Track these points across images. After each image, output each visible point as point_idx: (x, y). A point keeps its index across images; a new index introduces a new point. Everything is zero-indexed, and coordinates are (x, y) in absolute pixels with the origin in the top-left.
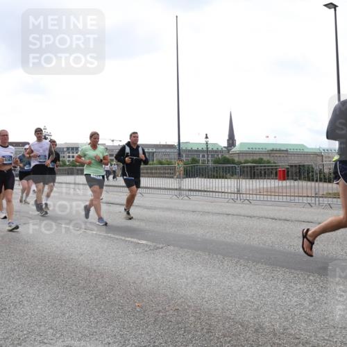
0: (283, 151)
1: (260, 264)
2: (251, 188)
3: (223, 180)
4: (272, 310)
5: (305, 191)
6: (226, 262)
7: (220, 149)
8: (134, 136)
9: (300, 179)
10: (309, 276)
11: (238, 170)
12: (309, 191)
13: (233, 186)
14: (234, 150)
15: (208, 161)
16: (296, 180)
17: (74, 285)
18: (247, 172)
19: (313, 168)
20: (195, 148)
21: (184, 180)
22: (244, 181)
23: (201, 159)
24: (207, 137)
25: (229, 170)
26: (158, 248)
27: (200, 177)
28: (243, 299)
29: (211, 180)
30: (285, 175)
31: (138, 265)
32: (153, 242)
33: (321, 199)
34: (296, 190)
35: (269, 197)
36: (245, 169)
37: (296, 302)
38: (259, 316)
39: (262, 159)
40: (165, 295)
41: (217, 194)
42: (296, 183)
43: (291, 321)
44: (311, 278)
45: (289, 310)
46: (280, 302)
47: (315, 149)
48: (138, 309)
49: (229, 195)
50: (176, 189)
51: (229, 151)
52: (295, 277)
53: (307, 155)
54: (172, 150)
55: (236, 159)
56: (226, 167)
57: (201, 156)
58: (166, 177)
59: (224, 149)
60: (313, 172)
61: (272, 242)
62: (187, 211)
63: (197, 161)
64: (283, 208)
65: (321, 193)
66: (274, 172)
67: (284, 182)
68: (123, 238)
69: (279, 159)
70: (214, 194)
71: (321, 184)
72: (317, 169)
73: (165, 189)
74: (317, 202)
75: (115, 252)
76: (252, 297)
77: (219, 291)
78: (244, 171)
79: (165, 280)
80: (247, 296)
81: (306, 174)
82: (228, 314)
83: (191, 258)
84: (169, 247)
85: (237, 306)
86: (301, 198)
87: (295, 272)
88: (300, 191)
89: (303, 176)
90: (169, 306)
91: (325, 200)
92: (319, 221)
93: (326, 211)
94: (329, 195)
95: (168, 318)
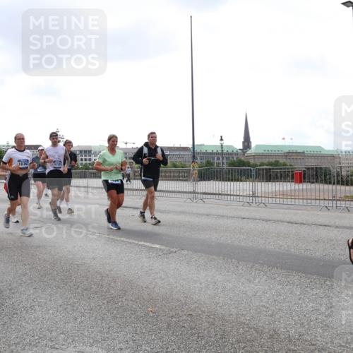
0: (299, 153)
1: (275, 269)
2: (267, 191)
3: (238, 183)
4: (287, 316)
5: (322, 194)
6: (240, 267)
7: (235, 151)
8: (152, 136)
9: (317, 182)
10: (325, 281)
11: (254, 173)
12: (326, 194)
13: (248, 188)
14: (250, 152)
15: (223, 163)
16: (313, 183)
17: (86, 290)
18: (263, 175)
19: (330, 171)
20: (209, 151)
21: (199, 183)
22: (259, 184)
23: (216, 161)
24: (222, 140)
25: (244, 173)
26: (172, 252)
27: (214, 180)
28: (257, 304)
29: (226, 183)
30: (302, 177)
31: (151, 270)
32: (166, 246)
33: (338, 202)
34: (313, 194)
35: (285, 200)
36: (261, 172)
37: (312, 307)
38: (274, 322)
39: (277, 162)
40: (179, 300)
41: (232, 197)
42: (313, 186)
43: (307, 327)
44: (328, 283)
45: (305, 316)
46: (295, 308)
47: (332, 151)
49: (245, 198)
50: (191, 193)
51: (244, 153)
52: (311, 282)
53: (324, 157)
54: (186, 153)
55: (252, 162)
56: (241, 170)
57: (216, 158)
58: (180, 180)
59: (240, 151)
60: (330, 174)
61: (288, 246)
62: (202, 215)
63: (212, 164)
64: (300, 212)
65: (338, 196)
66: (290, 175)
67: (301, 185)
68: (136, 242)
69: (295, 161)
70: (229, 197)
71: (339, 187)
72: (334, 171)
73: (179, 192)
74: (335, 206)
75: (128, 256)
76: (267, 302)
77: (234, 296)
78: (259, 174)
79: (178, 285)
80: (262, 301)
81: (323, 177)
82: (242, 319)
83: (205, 262)
84: (183, 252)
85: (251, 311)
86: (317, 201)
87: (312, 277)
88: (317, 194)
89: (320, 179)
90: (183, 311)
91: (343, 203)
92: (337, 224)
93: (343, 214)
94: (347, 198)
95: (181, 323)
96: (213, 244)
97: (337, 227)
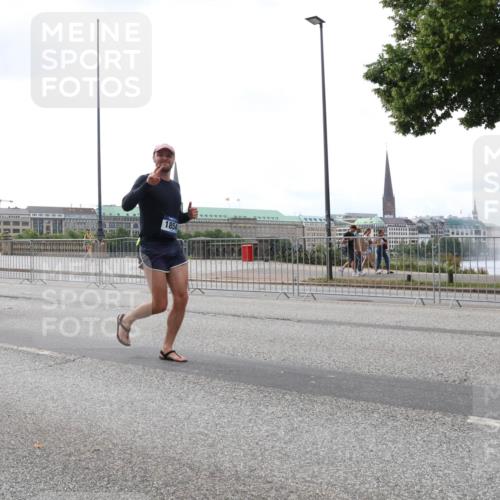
0: (249, 219)
1: (216, 381)
2: (204, 272)
4: (233, 444)
5: (279, 276)
6: (167, 380)
9: (272, 259)
10: (284, 394)
11: (185, 246)
12: (285, 276)
16: (267, 261)
18: (198, 249)
19: (290, 244)
20: (123, 214)
21: (107, 260)
22: (194, 261)
23: (132, 229)
26: (67, 362)
28: (192, 430)
30: (252, 253)
31: (38, 387)
32: (60, 353)
33: (301, 287)
35: (229, 284)
36: (196, 245)
37: (267, 431)
38: (215, 454)
39: (219, 231)
40: (79, 430)
42: (267, 265)
44: (287, 397)
45: (257, 444)
46: (244, 433)
47: (295, 217)
50: (96, 274)
52: (265, 397)
53: (282, 225)
54: (90, 217)
55: (183, 231)
57: (132, 225)
60: (290, 249)
61: (234, 348)
63: (127, 234)
64: (249, 301)
65: (301, 279)
66: (236, 249)
67: (250, 264)
68: (15, 347)
69: (244, 231)
71: (301, 267)
72: (295, 245)
73: (79, 274)
74: (296, 292)
76: (205, 428)
77: (159, 421)
78: (193, 248)
79: (78, 408)
80: (198, 426)
81: (280, 253)
82: (171, 453)
83: (117, 374)
84: (84, 360)
85: (184, 441)
86: (273, 286)
87: (266, 390)
88: (273, 276)
89: (275, 256)
90: (85, 446)
91: (307, 288)
92: (299, 317)
93: (307, 303)
94: (312, 282)
95: (84, 463)
97: (299, 321)
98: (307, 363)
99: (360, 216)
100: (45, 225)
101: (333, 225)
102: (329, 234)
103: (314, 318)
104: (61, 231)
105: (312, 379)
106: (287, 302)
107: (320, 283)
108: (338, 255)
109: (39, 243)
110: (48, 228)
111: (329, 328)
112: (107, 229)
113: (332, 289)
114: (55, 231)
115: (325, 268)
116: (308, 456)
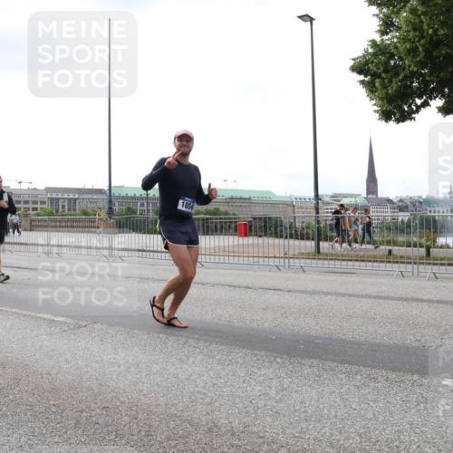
0: (245, 199)
1: (214, 345)
2: (204, 246)
4: (229, 403)
5: (271, 250)
6: (170, 344)
9: (265, 235)
10: (275, 358)
12: (277, 250)
15: (148, 211)
16: (260, 236)
19: (282, 221)
20: (131, 194)
21: (116, 236)
23: (139, 208)
26: (80, 327)
27: (137, 232)
28: (192, 390)
29: (152, 236)
30: (247, 230)
31: (53, 350)
32: (73, 319)
33: (291, 260)
34: (261, 250)
35: (227, 258)
37: (259, 391)
38: (213, 411)
39: (218, 209)
40: (90, 389)
41: (160, 254)
42: (260, 239)
44: (278, 360)
45: (251, 402)
46: (239, 392)
47: (285, 197)
48: (53, 409)
50: (106, 248)
52: (259, 360)
53: (274, 204)
54: (101, 196)
57: (139, 204)
60: (281, 226)
61: (230, 316)
63: (134, 212)
64: (245, 272)
65: (291, 253)
66: (233, 226)
67: (246, 239)
68: (33, 314)
69: (240, 209)
70: (156, 254)
71: (292, 242)
72: (286, 222)
74: (287, 264)
75: (21, 333)
76: (204, 388)
77: (162, 381)
79: (89, 369)
80: (197, 386)
81: (273, 229)
82: (173, 410)
83: (125, 338)
84: (95, 325)
85: (184, 399)
86: (266, 260)
87: (258, 353)
88: (266, 250)
89: (268, 232)
90: (95, 403)
91: (297, 261)
92: (290, 287)
93: (297, 275)
94: (301, 256)
95: (94, 419)
96: (135, 314)
97: (289, 291)
98: (296, 329)
99: (346, 196)
100: (60, 204)
101: (320, 204)
102: (317, 213)
103: (303, 289)
104: (75, 210)
105: (301, 344)
106: (279, 274)
107: (308, 256)
108: (325, 231)
109: (56, 221)
110: (63, 207)
111: (317, 297)
112: (116, 208)
113: (320, 262)
114: (69, 210)
115: (313, 243)
116: (297, 414)
